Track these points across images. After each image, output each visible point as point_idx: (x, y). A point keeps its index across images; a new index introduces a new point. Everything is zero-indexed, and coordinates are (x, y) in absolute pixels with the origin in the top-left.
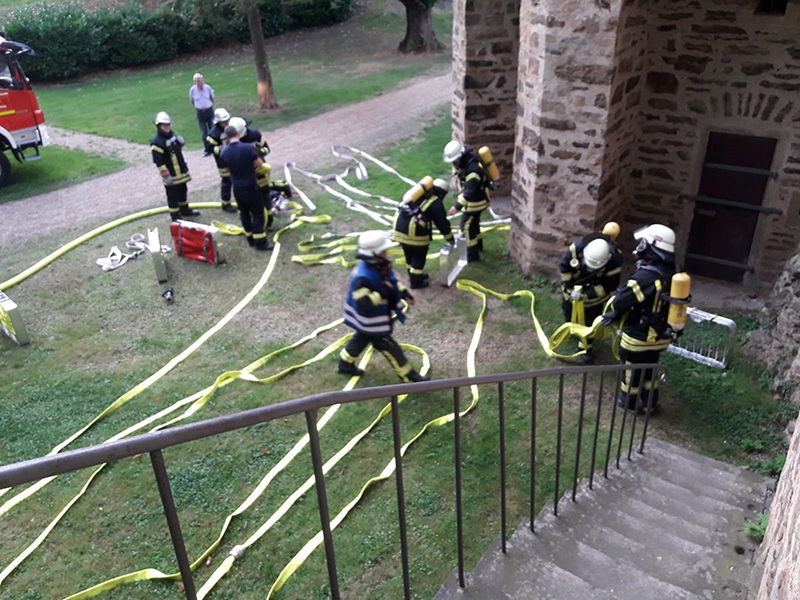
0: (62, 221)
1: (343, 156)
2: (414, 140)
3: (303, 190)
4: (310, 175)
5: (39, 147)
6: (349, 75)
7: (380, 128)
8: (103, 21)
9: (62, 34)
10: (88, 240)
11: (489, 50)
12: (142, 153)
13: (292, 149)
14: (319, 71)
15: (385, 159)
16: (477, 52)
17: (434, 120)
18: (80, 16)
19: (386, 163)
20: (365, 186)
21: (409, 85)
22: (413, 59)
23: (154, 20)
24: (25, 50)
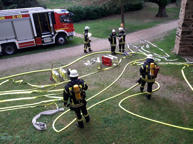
0: (77, 53)
1: (142, 42)
2: (162, 39)
3: (132, 50)
4: (134, 46)
5: (73, 36)
6: (142, 22)
7: (152, 36)
8: (86, 9)
9: (77, 12)
10: (83, 58)
11: (191, 16)
12: (93, 39)
13: (129, 40)
14: (135, 21)
15: (154, 43)
16: (187, 17)
17: (167, 34)
18: (81, 8)
19: (154, 44)
20: (149, 50)
21: (159, 25)
22: (159, 19)
23: (96, 9)
24: (73, 14)
